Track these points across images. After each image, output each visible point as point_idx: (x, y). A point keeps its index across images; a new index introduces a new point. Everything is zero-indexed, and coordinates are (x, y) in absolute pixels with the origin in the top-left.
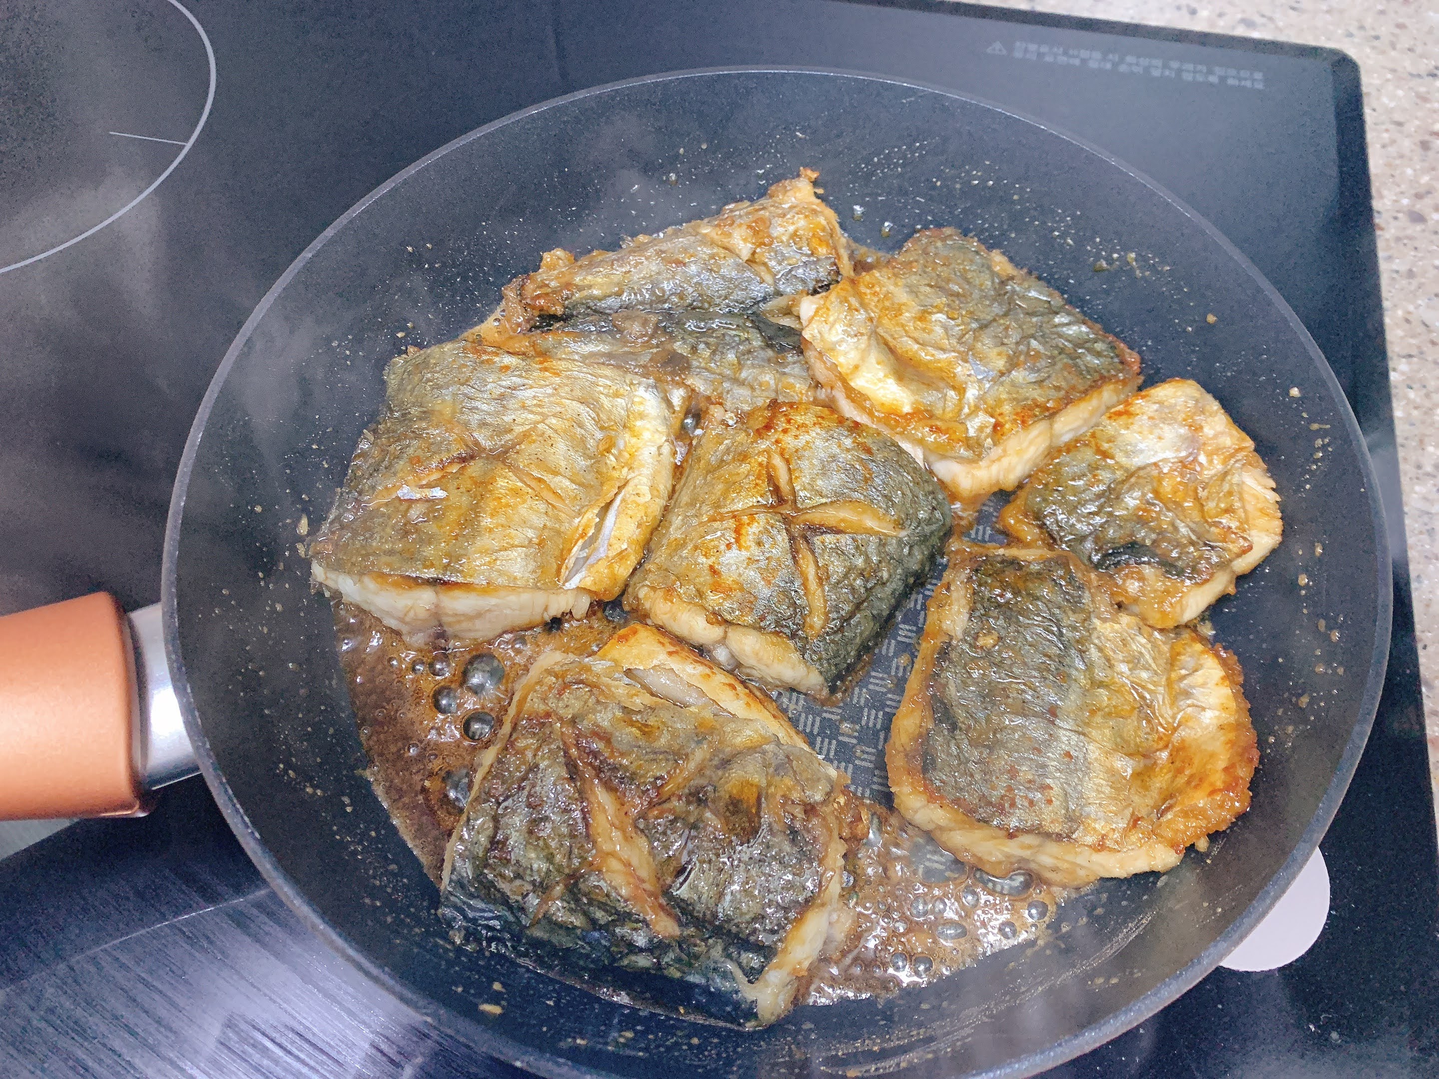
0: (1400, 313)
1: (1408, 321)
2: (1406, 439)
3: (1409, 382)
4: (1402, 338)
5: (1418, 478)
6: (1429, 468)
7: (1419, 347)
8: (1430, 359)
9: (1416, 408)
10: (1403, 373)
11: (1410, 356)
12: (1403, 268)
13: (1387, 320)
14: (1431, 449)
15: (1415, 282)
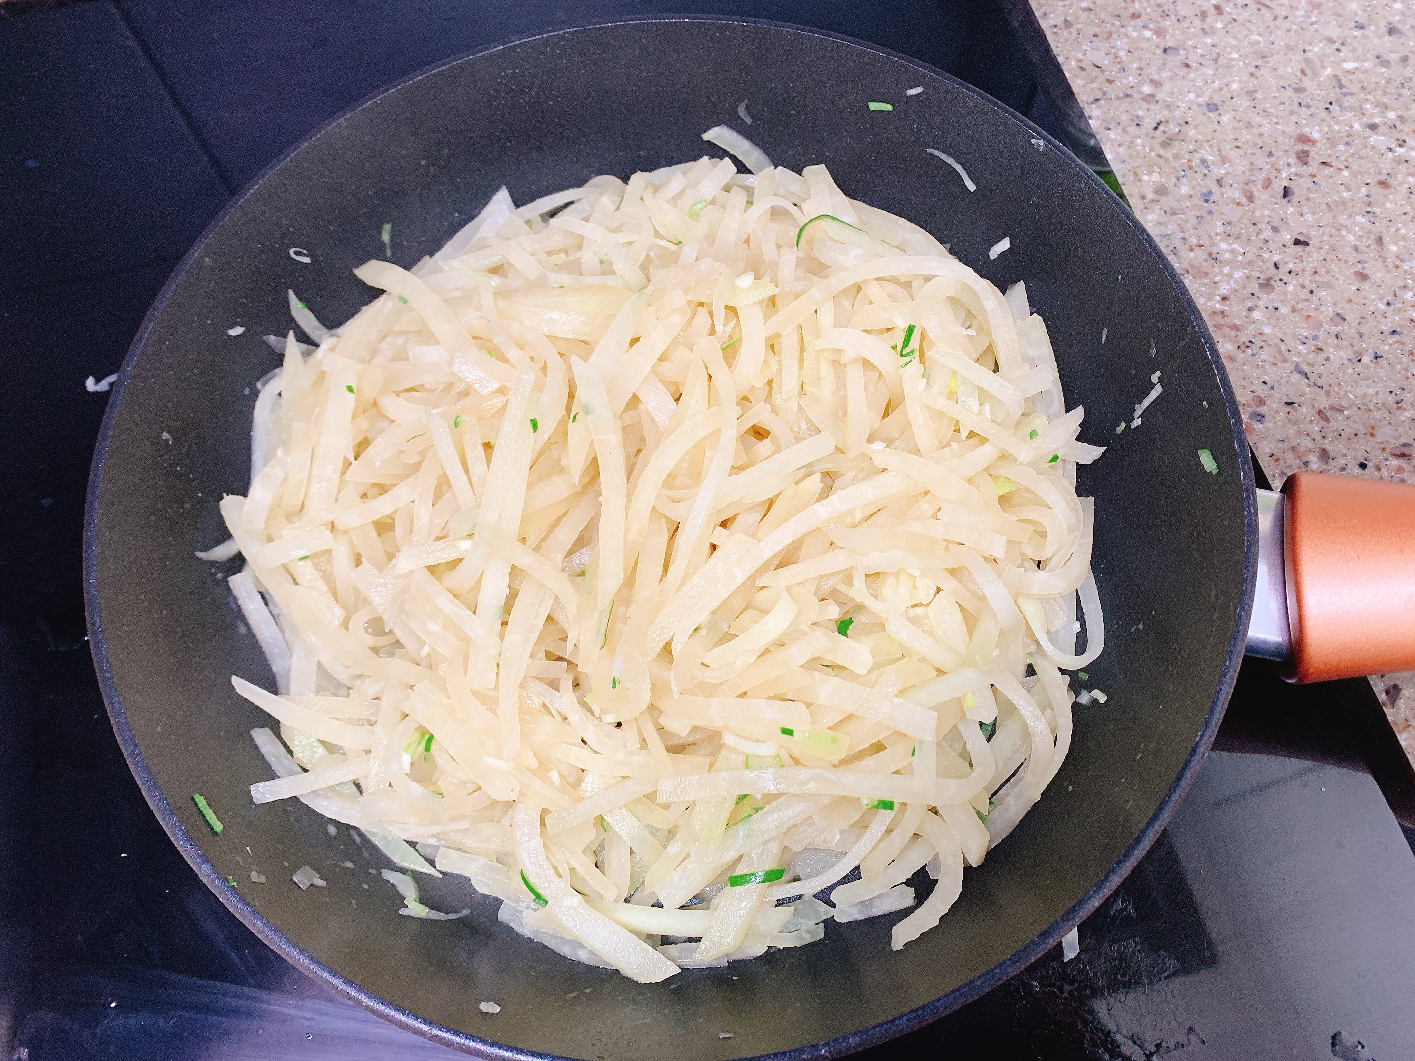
0: (1073, 63)
1: (1082, 68)
2: (1124, 176)
3: (1105, 125)
4: (1083, 86)
5: (1146, 208)
6: (1150, 196)
7: (1100, 89)
8: (1113, 97)
9: (1119, 146)
10: (1098, 118)
11: (1097, 100)
12: (1059, 21)
13: (1067, 75)
14: (1145, 178)
15: (1073, 30)
